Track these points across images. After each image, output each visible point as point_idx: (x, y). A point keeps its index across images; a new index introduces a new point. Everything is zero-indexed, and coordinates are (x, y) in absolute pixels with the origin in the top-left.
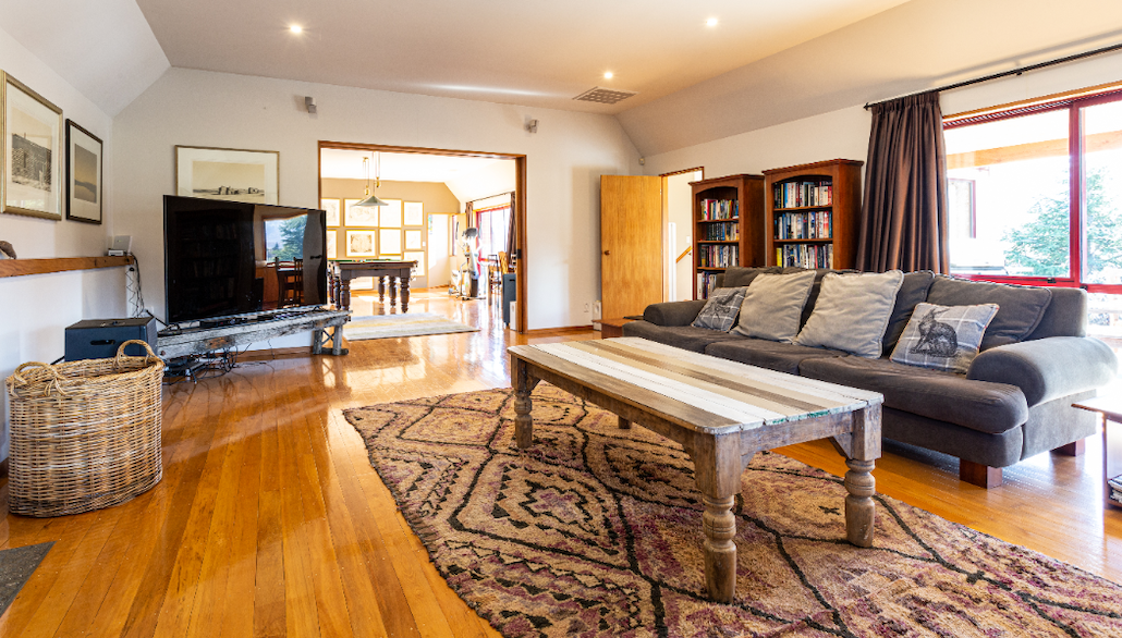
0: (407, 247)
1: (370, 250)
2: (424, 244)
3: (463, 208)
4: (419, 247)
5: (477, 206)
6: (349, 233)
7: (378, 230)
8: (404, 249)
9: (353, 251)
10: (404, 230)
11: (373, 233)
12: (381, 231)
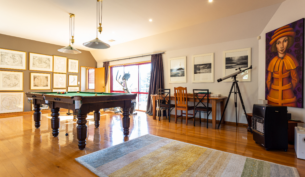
0: (70, 85)
1: (47, 86)
2: (79, 83)
3: (100, 65)
4: (76, 85)
5: (111, 64)
6: (32, 75)
7: (52, 73)
8: (68, 86)
9: (35, 86)
10: (68, 74)
11: (49, 76)
12: (54, 74)
